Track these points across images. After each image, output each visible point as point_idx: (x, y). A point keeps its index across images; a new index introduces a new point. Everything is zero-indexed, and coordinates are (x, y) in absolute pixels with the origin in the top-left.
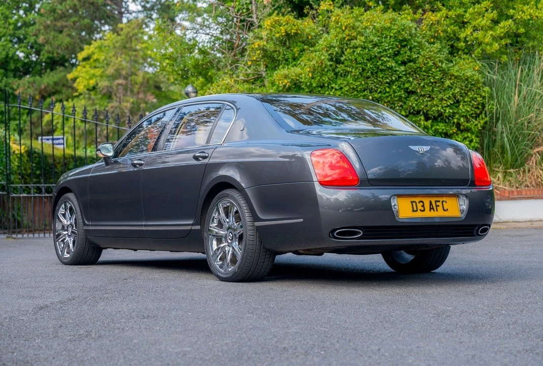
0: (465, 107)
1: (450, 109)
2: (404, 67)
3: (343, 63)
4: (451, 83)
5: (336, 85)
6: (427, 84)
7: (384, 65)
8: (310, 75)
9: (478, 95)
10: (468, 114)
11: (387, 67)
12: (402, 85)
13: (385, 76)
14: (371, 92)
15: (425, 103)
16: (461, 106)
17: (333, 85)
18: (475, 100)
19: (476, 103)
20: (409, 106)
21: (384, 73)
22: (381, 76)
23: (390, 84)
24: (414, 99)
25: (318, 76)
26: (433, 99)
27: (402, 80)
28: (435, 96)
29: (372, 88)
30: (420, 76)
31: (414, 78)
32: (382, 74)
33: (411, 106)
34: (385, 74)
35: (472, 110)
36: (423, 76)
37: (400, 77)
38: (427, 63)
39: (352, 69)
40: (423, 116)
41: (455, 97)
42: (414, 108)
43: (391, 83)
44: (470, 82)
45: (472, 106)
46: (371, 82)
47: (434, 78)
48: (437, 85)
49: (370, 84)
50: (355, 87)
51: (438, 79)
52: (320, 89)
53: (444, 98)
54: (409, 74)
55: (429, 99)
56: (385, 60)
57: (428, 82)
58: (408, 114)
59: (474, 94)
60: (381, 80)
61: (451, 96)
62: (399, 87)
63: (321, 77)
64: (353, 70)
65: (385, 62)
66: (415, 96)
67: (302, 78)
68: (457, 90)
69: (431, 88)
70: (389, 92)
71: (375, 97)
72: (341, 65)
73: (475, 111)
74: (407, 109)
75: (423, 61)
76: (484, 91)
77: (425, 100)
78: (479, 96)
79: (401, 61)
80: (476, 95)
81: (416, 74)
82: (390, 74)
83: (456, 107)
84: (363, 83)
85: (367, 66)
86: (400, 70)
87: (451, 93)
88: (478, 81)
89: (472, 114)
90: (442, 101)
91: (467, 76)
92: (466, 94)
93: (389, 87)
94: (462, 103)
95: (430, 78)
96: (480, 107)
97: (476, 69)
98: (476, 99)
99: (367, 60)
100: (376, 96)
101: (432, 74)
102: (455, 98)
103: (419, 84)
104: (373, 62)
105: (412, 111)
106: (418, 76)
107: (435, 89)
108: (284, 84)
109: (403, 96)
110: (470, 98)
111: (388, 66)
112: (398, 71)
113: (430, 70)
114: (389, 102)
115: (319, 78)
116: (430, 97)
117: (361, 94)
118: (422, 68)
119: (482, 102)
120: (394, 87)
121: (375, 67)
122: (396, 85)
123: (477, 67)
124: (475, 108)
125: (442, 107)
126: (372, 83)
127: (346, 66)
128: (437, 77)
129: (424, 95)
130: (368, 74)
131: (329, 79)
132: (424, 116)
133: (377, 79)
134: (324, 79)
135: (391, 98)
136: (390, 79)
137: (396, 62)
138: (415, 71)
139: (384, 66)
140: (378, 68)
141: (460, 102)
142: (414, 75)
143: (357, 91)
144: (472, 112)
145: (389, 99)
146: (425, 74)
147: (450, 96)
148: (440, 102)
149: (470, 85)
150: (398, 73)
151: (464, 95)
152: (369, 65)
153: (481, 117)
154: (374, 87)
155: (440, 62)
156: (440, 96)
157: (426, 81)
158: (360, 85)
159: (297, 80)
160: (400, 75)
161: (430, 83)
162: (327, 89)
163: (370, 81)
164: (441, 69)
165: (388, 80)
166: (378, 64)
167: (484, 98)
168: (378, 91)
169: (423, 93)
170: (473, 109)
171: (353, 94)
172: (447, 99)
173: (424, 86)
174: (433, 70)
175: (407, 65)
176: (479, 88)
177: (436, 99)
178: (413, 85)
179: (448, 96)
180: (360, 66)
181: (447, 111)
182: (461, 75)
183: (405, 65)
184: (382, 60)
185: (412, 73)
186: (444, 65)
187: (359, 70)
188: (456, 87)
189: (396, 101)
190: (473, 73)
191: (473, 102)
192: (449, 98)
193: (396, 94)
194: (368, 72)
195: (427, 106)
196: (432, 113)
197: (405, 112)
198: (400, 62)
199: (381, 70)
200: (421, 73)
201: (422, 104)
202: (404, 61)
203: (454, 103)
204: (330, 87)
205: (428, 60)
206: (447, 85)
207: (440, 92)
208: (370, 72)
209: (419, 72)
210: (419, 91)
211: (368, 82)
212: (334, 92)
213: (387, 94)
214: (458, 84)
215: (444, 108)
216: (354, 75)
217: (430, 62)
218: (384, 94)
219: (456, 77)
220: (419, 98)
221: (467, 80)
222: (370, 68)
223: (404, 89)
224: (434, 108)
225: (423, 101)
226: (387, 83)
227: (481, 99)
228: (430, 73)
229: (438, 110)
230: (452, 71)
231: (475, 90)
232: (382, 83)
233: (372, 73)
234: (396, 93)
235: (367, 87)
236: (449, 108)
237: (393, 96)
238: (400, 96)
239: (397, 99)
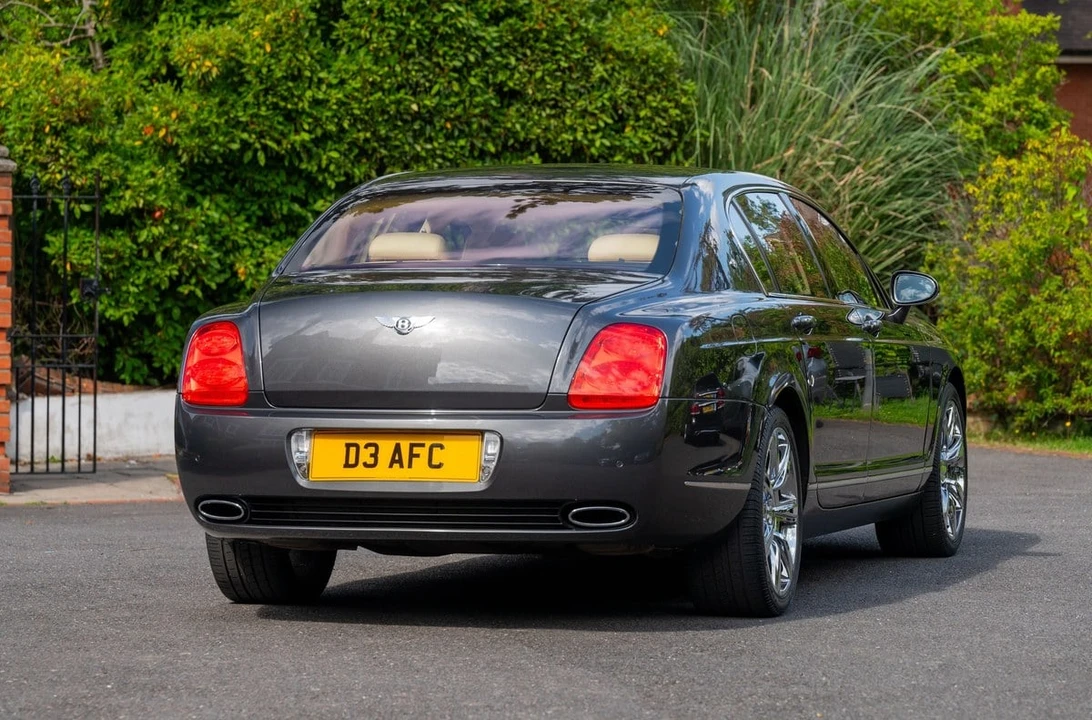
0: (640, 134)
1: (602, 137)
2: (495, 29)
3: (346, 18)
4: (606, 70)
5: (329, 72)
6: (551, 74)
7: (449, 22)
8: (268, 49)
9: (669, 101)
10: (645, 151)
11: (457, 29)
12: (490, 76)
13: (451, 53)
14: (414, 94)
15: (544, 122)
16: (627, 130)
17: (323, 75)
18: (663, 114)
19: (664, 124)
20: (505, 128)
21: (447, 43)
22: (441, 52)
23: (463, 72)
24: (518, 110)
25: (287, 51)
26: (564, 112)
27: (490, 62)
28: (569, 105)
29: (417, 84)
30: (533, 52)
31: (520, 56)
32: (444, 45)
33: (509, 130)
34: (451, 47)
35: (654, 140)
36: (540, 54)
37: (486, 55)
38: (552, 20)
39: (371, 33)
40: (537, 155)
41: (615, 108)
42: (515, 134)
43: (465, 70)
44: (654, 69)
45: (656, 132)
46: (416, 68)
47: (567, 57)
48: (575, 76)
49: (413, 73)
50: (379, 79)
51: (578, 59)
52: (291, 84)
53: (590, 108)
54: (507, 45)
55: (553, 112)
56: (453, 10)
57: (555, 67)
58: (500, 148)
59: (662, 100)
60: (441, 60)
61: (607, 103)
62: (485, 80)
63: (294, 52)
64: (375, 35)
65: (453, 16)
66: (519, 106)
67: (244, 54)
68: (622, 89)
69: (560, 83)
70: (457, 94)
71: (425, 106)
72: (342, 22)
73: (662, 144)
74: (499, 137)
75: (542, 14)
76: (685, 93)
77: (544, 114)
78: (672, 104)
79: (490, 14)
80: (665, 103)
81: (522, 45)
82: (463, 46)
83: (617, 132)
84: (398, 69)
85: (407, 25)
86: (488, 38)
87: (606, 96)
88: (670, 66)
89: (656, 150)
90: (583, 117)
91: (646, 53)
92: (643, 99)
93: (458, 80)
94: (632, 123)
95: (558, 57)
96: (675, 133)
97: (661, 32)
98: (665, 110)
99: (409, 9)
100: (427, 102)
101: (563, 47)
102: (616, 111)
103: (531, 73)
104: (423, 16)
105: (511, 142)
106: (528, 52)
107: (570, 87)
108: (204, 70)
109: (494, 103)
110: (651, 108)
111: (460, 26)
112: (483, 38)
113: (557, 38)
114: (458, 118)
115: (289, 54)
116: (554, 107)
117: (392, 98)
118: (539, 32)
119: (679, 119)
120: (473, 81)
121: (428, 28)
122: (475, 76)
123: (665, 28)
124: (660, 135)
125: (585, 132)
126: (417, 71)
127: (354, 26)
128: (575, 56)
129: (544, 100)
130: (411, 47)
131: (312, 57)
132: (540, 156)
133: (429, 59)
134: (301, 57)
135: (465, 109)
136: (463, 59)
137: (479, 16)
138: (521, 39)
139: (450, 27)
140: (434, 32)
141: (627, 119)
142: (520, 50)
143: (382, 90)
144: (653, 146)
145: (459, 110)
146: (546, 46)
147: (604, 105)
148: (579, 121)
149: (653, 76)
150: (483, 44)
151: (638, 101)
152: (413, 23)
153: (674, 159)
154: (422, 81)
155: (581, 17)
156: (578, 104)
157: (548, 65)
158: (388, 76)
159: (232, 59)
160: (489, 49)
161: (556, 70)
162: (307, 85)
163: (414, 64)
164: (585, 35)
165: (458, 64)
166: (435, 20)
167: (684, 109)
168: (434, 91)
169: (539, 96)
170: (657, 138)
171: (371, 98)
172: (596, 112)
173: (542, 79)
174: (568, 38)
175: (501, 24)
176: (674, 85)
177: (569, 111)
178: (517, 75)
179: (599, 104)
180: (392, 24)
181: (598, 144)
182: (633, 50)
183: (498, 25)
184: (446, 10)
185: (516, 44)
186: (591, 25)
187: (389, 35)
188: (618, 82)
189: (475, 116)
190: (659, 44)
191: (658, 120)
192: (603, 109)
193: (478, 99)
194: (409, 41)
195: (547, 129)
196: (560, 148)
197: (496, 145)
198: (487, 16)
199: (444, 38)
200: (538, 44)
201: (535, 124)
202: (496, 12)
203: (616, 122)
204: (316, 80)
205: (554, 10)
206: (598, 75)
207: (581, 95)
208: (414, 41)
209: (531, 42)
210: (530, 92)
211: (410, 67)
212: (325, 93)
213: (454, 99)
214: (623, 73)
215: (590, 136)
216: (378, 50)
217: (558, 16)
218: (447, 97)
219: (618, 56)
220: (530, 109)
221: (645, 62)
222: (417, 30)
223: (494, 84)
224: (565, 136)
225: (540, 115)
226: (455, 69)
227: (678, 112)
228: (558, 45)
229: (575, 140)
230: (609, 40)
231: (664, 90)
232: (442, 69)
233: (419, 44)
234: (477, 95)
235: (407, 80)
236: (600, 134)
237: (467, 104)
238: (486, 104)
239: (477, 111)
